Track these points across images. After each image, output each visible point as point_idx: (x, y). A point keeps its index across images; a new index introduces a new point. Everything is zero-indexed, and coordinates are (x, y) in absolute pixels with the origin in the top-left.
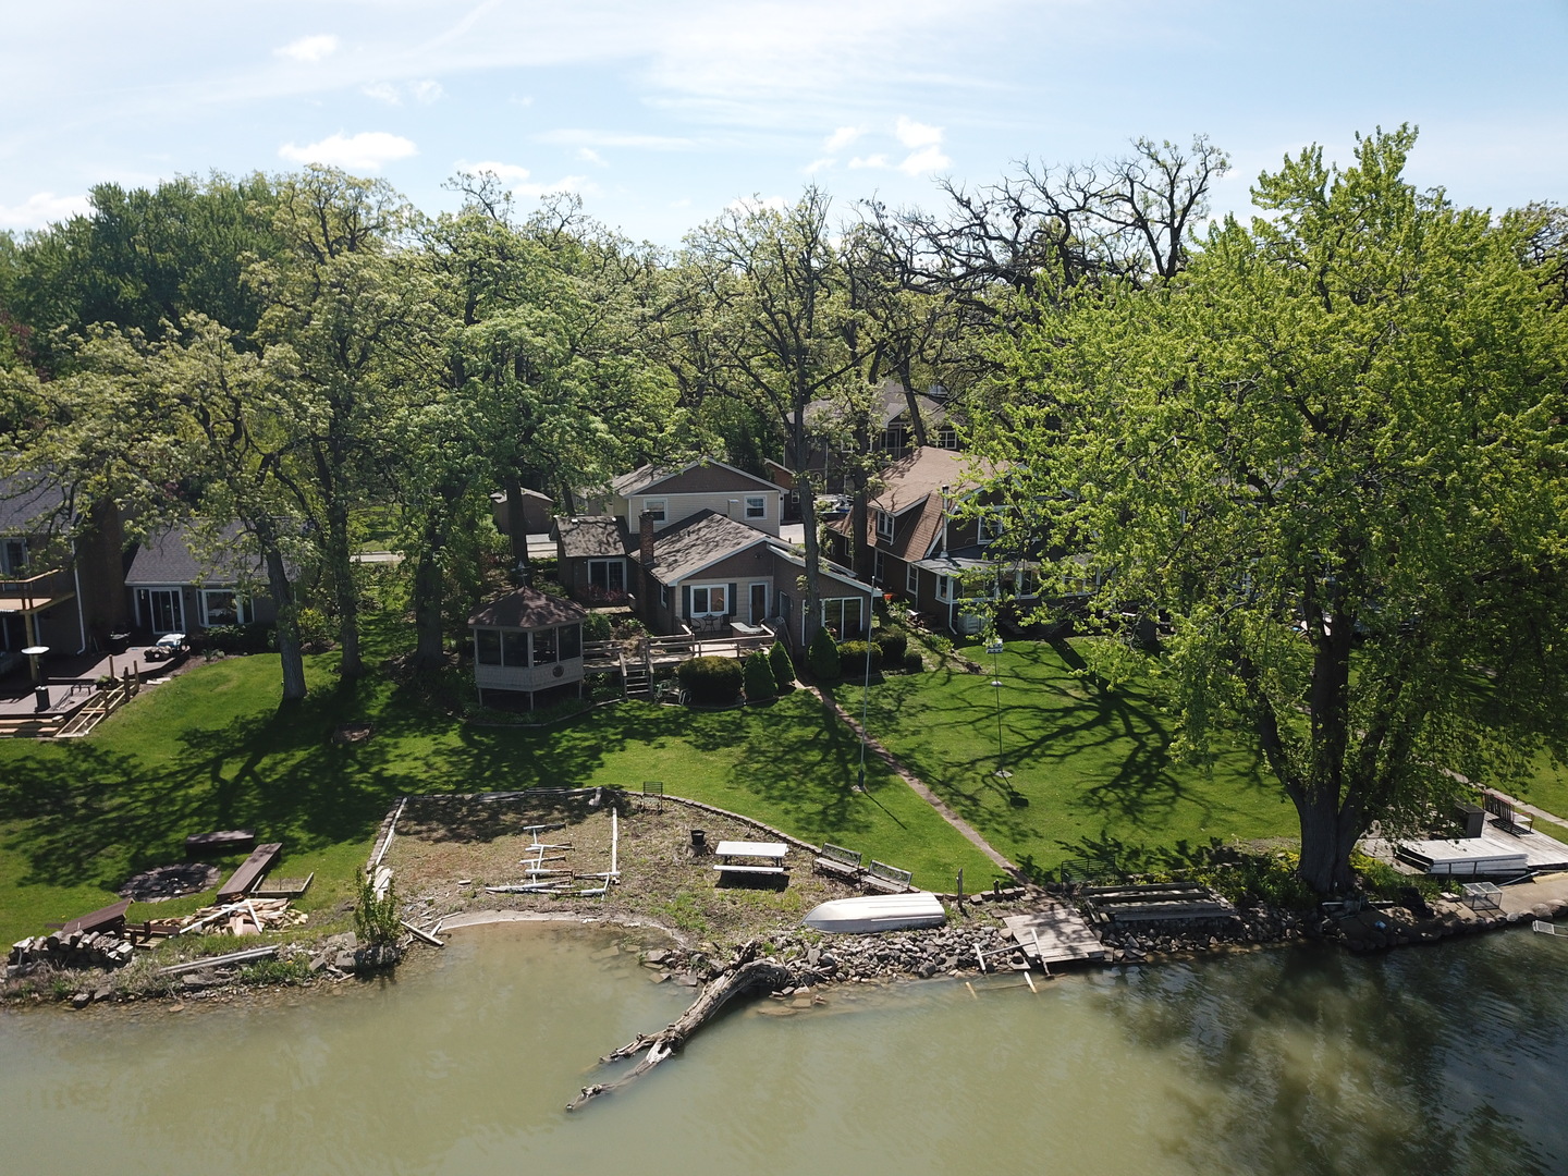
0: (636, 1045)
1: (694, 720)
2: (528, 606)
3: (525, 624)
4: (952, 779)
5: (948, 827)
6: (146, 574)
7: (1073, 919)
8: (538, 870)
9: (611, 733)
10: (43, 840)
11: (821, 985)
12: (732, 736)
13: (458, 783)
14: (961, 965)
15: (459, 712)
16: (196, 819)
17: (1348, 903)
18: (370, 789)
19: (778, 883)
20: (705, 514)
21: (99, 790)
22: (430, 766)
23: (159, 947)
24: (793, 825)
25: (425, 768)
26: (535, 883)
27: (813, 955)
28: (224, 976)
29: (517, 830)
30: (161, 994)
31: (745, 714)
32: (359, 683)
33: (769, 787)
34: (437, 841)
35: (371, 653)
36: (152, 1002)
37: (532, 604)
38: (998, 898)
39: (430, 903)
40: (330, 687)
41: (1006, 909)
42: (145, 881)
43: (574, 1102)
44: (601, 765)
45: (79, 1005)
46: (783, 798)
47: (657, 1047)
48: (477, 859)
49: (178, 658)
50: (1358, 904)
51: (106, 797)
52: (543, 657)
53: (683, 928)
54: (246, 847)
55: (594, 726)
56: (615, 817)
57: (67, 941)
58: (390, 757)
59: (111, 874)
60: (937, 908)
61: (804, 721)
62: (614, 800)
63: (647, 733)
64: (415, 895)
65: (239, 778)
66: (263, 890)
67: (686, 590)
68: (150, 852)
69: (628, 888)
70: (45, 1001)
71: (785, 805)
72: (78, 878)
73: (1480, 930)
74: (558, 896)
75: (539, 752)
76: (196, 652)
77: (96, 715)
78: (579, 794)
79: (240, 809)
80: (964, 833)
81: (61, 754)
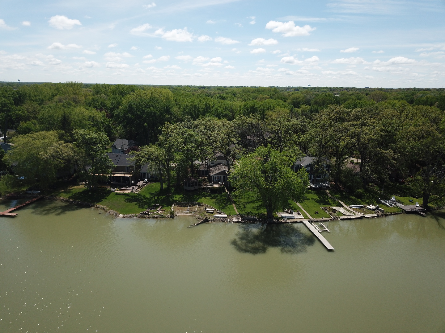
0: (194, 224)
1: (211, 195)
4: (239, 204)
5: (234, 209)
6: (143, 171)
7: (240, 218)
9: (201, 196)
11: (213, 222)
12: (216, 197)
13: (182, 201)
14: (226, 221)
15: (183, 192)
16: (153, 203)
17: (270, 219)
18: (172, 201)
19: (212, 213)
20: (219, 164)
21: (142, 199)
22: (179, 199)
23: (152, 214)
24: (217, 208)
26: (188, 211)
27: (213, 219)
28: (158, 217)
29: (187, 206)
31: (218, 195)
32: (170, 187)
34: (179, 207)
35: (171, 183)
36: (153, 218)
38: (234, 216)
39: (177, 212)
40: (166, 188)
42: (150, 208)
43: (188, 227)
44: (198, 200)
45: (146, 218)
47: (196, 224)
48: (183, 209)
49: (147, 182)
50: (272, 219)
52: (192, 186)
53: (201, 216)
54: (159, 206)
55: (199, 195)
56: (198, 206)
57: (145, 213)
58: (174, 197)
59: (146, 207)
60: (227, 216)
61: (225, 196)
62: (199, 204)
63: (205, 196)
65: (157, 199)
66: (161, 210)
67: (213, 177)
68: (150, 206)
69: (197, 212)
70: (144, 217)
71: (218, 206)
73: (283, 223)
74: (190, 213)
75: (192, 198)
76: (149, 182)
77: (139, 190)
78: (195, 203)
79: (158, 202)
81: (137, 195)
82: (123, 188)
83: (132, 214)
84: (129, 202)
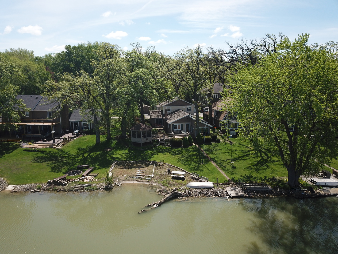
0: (152, 204)
1: (172, 150)
2: (141, 127)
3: (141, 130)
4: (221, 163)
5: (218, 171)
6: (73, 119)
7: (239, 188)
8: (139, 174)
9: (156, 151)
10: (53, 165)
11: (188, 197)
12: (179, 153)
13: (126, 159)
14: (215, 195)
15: (128, 146)
16: (79, 163)
17: (297, 189)
18: (110, 159)
19: (183, 179)
20: (178, 110)
21: (63, 157)
22: (122, 156)
23: (71, 183)
24: (188, 169)
25: (121, 156)
26: (138, 177)
27: (187, 191)
28: (82, 188)
29: (136, 167)
30: (72, 191)
31: (182, 149)
32: (110, 140)
33: (185, 163)
34: (121, 169)
35: (113, 135)
36: (70, 192)
37: (142, 126)
38: (225, 184)
39: (119, 179)
40: (105, 141)
41: (226, 186)
42: (70, 173)
43: (140, 212)
44: (153, 157)
45: (58, 191)
46: (187, 165)
47: (156, 205)
48: (128, 172)
49: (78, 135)
50: (299, 190)
51: (64, 158)
52: (144, 137)
53: (164, 186)
54: (87, 168)
55: (153, 150)
56: (154, 166)
57: (56, 181)
58: (115, 154)
59: (64, 171)
60: (213, 185)
61: (194, 151)
62: (155, 163)
63: (163, 152)
64: (116, 177)
65: (87, 156)
66: (90, 175)
67: (173, 125)
68: (71, 168)
69: (155, 178)
70: (53, 190)
71: (187, 166)
72: (59, 171)
73: (325, 196)
74: (142, 179)
75: (142, 154)
76: (81, 134)
77: (63, 144)
78: (148, 162)
79: (87, 162)
80: (221, 173)
81: (57, 151)
82: (39, 142)
83: (33, 184)
84: (38, 162)
